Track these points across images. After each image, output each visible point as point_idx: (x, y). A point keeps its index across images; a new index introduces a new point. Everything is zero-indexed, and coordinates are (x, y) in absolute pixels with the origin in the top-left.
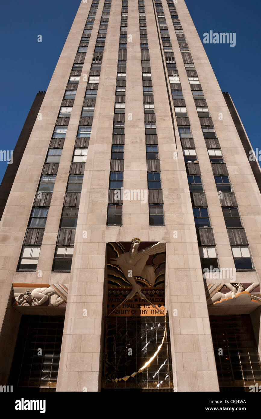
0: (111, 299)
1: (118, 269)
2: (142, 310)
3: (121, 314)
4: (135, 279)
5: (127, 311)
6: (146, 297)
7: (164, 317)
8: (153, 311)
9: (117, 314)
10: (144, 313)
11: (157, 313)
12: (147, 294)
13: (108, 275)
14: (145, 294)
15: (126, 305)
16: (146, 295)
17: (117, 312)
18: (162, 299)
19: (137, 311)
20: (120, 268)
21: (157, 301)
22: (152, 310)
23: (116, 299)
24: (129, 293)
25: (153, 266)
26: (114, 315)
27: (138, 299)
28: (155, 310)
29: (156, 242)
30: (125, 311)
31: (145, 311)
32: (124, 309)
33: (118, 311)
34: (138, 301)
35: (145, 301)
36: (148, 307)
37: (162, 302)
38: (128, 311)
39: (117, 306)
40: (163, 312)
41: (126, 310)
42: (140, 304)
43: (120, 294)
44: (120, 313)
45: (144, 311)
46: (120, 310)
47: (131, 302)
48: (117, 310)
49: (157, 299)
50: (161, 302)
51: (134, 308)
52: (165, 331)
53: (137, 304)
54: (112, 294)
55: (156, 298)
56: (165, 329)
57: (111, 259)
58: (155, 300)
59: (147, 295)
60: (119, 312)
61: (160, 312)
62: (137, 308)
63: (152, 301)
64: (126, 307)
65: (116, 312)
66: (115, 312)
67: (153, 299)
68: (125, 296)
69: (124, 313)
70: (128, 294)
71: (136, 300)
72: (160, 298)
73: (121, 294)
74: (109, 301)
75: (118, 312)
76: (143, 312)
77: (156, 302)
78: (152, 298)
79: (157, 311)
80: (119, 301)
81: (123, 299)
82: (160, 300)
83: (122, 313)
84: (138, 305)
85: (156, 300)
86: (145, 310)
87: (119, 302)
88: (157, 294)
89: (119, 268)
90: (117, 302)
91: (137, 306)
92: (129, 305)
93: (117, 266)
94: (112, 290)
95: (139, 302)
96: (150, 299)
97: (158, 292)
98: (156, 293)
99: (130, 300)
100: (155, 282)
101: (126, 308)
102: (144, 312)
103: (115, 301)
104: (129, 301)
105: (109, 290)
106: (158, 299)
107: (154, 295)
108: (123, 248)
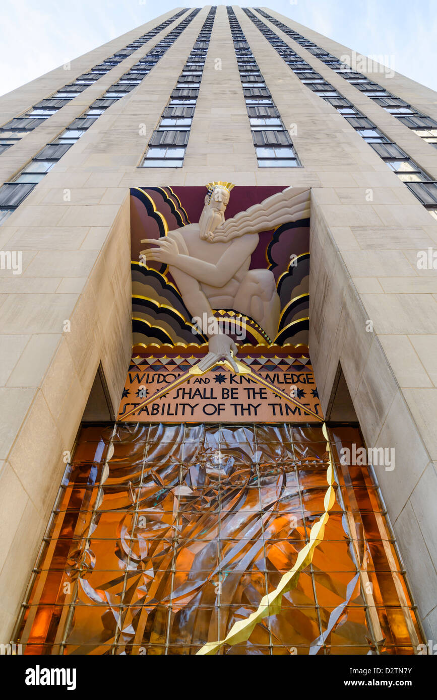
0: (138, 376)
1: (166, 279)
2: (242, 405)
3: (169, 414)
4: (217, 315)
5: (188, 409)
6: (253, 370)
7: (322, 425)
8: (277, 408)
9: (153, 414)
10: (246, 412)
11: (294, 413)
12: (255, 363)
13: (135, 301)
14: (249, 364)
15: (187, 391)
16: (252, 366)
17: (153, 409)
18: (307, 375)
19: (221, 407)
20: (171, 279)
21: (288, 381)
22: (273, 405)
23: (156, 377)
24: (199, 361)
25: (271, 269)
26: (144, 417)
27: (228, 376)
28: (286, 404)
29: (280, 189)
30: (180, 408)
31: (252, 409)
32: (180, 400)
33: (156, 407)
34: (228, 381)
35: (249, 381)
36: (261, 398)
37: (307, 385)
38: (193, 408)
39: (155, 393)
40: (314, 409)
41: (184, 405)
42: (232, 389)
43: (168, 364)
44: (163, 414)
45: (245, 407)
46: (164, 405)
47: (205, 383)
48: (154, 405)
49: (287, 376)
50: (305, 383)
51: (212, 398)
52: (329, 470)
53: (223, 389)
54: (145, 363)
55: (285, 375)
56: (330, 463)
57: (143, 241)
58: (282, 379)
59: (256, 367)
60: (160, 410)
61: (302, 411)
62: (223, 398)
63: (273, 382)
64: (187, 396)
65: (150, 410)
66: (147, 410)
67: (277, 375)
68: (186, 368)
69: (176, 414)
70: (195, 364)
71: (220, 379)
72: (298, 373)
73: (172, 363)
74: (131, 381)
75: (157, 409)
76: (243, 410)
77: (286, 383)
78: (271, 374)
79: (293, 407)
80: (164, 380)
81: (179, 375)
82: (298, 377)
83: (172, 411)
84: (226, 391)
85: (286, 379)
86: (249, 405)
87: (164, 384)
88: (287, 364)
89: (166, 276)
90: (158, 382)
91: (223, 394)
92: (198, 390)
93: (163, 267)
94: (144, 354)
95: (231, 383)
96: (268, 376)
97: (290, 360)
98: (283, 363)
99: (201, 379)
100: (281, 327)
101: (186, 400)
102: (249, 409)
103: (150, 380)
104: (199, 381)
105: (134, 355)
106: (292, 375)
107: (279, 366)
108: (179, 208)
